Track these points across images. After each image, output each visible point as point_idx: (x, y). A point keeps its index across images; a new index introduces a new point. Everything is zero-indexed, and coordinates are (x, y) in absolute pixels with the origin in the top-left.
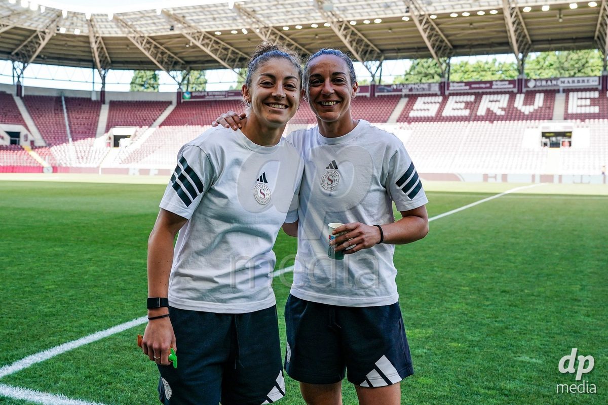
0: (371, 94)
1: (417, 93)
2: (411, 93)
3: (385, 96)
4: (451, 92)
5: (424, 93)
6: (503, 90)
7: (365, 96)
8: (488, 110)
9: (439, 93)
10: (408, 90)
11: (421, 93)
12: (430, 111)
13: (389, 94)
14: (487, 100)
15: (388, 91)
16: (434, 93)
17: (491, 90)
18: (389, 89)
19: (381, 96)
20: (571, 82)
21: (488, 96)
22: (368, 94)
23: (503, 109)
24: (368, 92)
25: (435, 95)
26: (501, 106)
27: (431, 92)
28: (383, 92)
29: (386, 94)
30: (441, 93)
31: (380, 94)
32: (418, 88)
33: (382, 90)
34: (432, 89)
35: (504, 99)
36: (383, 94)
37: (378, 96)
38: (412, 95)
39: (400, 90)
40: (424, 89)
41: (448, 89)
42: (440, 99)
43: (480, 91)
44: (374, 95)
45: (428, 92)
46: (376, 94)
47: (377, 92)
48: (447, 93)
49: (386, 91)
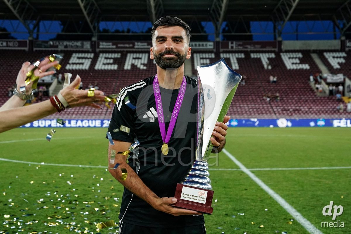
0: (29, 49)
1: (72, 49)
2: (66, 49)
3: (42, 51)
4: (101, 50)
5: (78, 49)
6: (143, 50)
7: (24, 51)
8: (133, 65)
9: (90, 50)
10: (63, 47)
11: (75, 49)
12: (85, 65)
13: (47, 49)
14: (131, 58)
15: (45, 47)
16: (86, 50)
17: (134, 50)
18: (46, 45)
19: (39, 51)
20: (194, 45)
21: (132, 55)
22: (26, 49)
23: (144, 65)
24: (26, 46)
25: (87, 52)
26: (143, 62)
27: (83, 49)
28: (41, 47)
29: (44, 49)
30: (92, 50)
31: (38, 49)
32: (73, 45)
33: (40, 46)
34: (85, 47)
35: (145, 57)
36: (41, 49)
37: (36, 51)
38: (67, 51)
39: (57, 47)
40: (77, 47)
41: (98, 48)
42: (92, 55)
43: (125, 50)
44: (32, 49)
45: (81, 49)
46: (34, 49)
47: (35, 47)
48: (97, 50)
49: (43, 46)
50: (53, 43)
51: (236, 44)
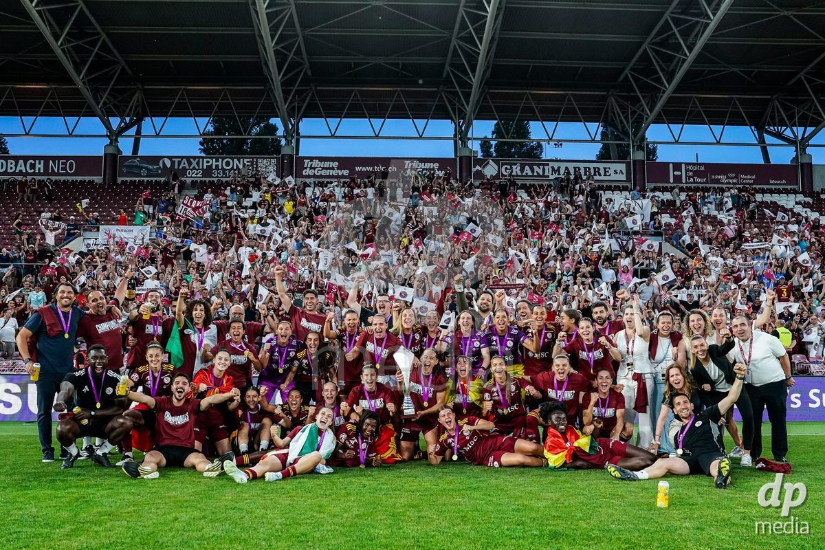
0: (106, 179)
1: (224, 179)
3: (142, 182)
4: (308, 180)
18: (153, 167)
19: (134, 183)
20: (571, 170)
24: (98, 173)
28: (138, 174)
29: (146, 179)
31: (129, 179)
32: (227, 168)
33: (134, 171)
36: (137, 179)
37: (125, 183)
39: (182, 172)
43: (377, 181)
44: (114, 181)
46: (120, 180)
47: (122, 175)
49: (144, 172)
50: (173, 163)
51: (686, 171)
